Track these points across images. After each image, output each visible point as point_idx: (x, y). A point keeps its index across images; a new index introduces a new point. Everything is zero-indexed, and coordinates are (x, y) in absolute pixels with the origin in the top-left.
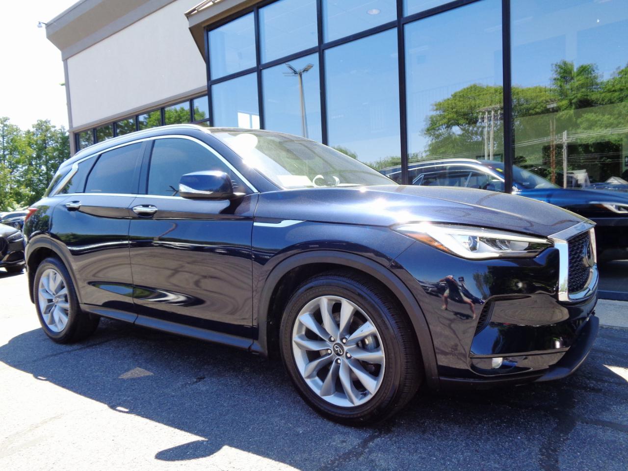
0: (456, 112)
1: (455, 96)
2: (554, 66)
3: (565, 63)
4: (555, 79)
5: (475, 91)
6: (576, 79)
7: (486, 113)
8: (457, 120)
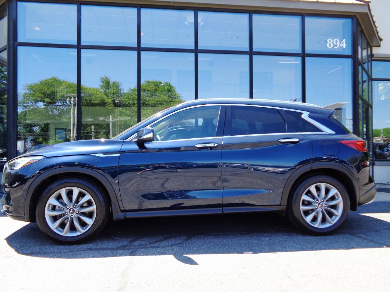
0: (43, 94)
1: (41, 83)
2: (101, 78)
3: (106, 78)
4: (101, 86)
5: (55, 82)
6: (112, 89)
7: (73, 98)
8: (44, 99)
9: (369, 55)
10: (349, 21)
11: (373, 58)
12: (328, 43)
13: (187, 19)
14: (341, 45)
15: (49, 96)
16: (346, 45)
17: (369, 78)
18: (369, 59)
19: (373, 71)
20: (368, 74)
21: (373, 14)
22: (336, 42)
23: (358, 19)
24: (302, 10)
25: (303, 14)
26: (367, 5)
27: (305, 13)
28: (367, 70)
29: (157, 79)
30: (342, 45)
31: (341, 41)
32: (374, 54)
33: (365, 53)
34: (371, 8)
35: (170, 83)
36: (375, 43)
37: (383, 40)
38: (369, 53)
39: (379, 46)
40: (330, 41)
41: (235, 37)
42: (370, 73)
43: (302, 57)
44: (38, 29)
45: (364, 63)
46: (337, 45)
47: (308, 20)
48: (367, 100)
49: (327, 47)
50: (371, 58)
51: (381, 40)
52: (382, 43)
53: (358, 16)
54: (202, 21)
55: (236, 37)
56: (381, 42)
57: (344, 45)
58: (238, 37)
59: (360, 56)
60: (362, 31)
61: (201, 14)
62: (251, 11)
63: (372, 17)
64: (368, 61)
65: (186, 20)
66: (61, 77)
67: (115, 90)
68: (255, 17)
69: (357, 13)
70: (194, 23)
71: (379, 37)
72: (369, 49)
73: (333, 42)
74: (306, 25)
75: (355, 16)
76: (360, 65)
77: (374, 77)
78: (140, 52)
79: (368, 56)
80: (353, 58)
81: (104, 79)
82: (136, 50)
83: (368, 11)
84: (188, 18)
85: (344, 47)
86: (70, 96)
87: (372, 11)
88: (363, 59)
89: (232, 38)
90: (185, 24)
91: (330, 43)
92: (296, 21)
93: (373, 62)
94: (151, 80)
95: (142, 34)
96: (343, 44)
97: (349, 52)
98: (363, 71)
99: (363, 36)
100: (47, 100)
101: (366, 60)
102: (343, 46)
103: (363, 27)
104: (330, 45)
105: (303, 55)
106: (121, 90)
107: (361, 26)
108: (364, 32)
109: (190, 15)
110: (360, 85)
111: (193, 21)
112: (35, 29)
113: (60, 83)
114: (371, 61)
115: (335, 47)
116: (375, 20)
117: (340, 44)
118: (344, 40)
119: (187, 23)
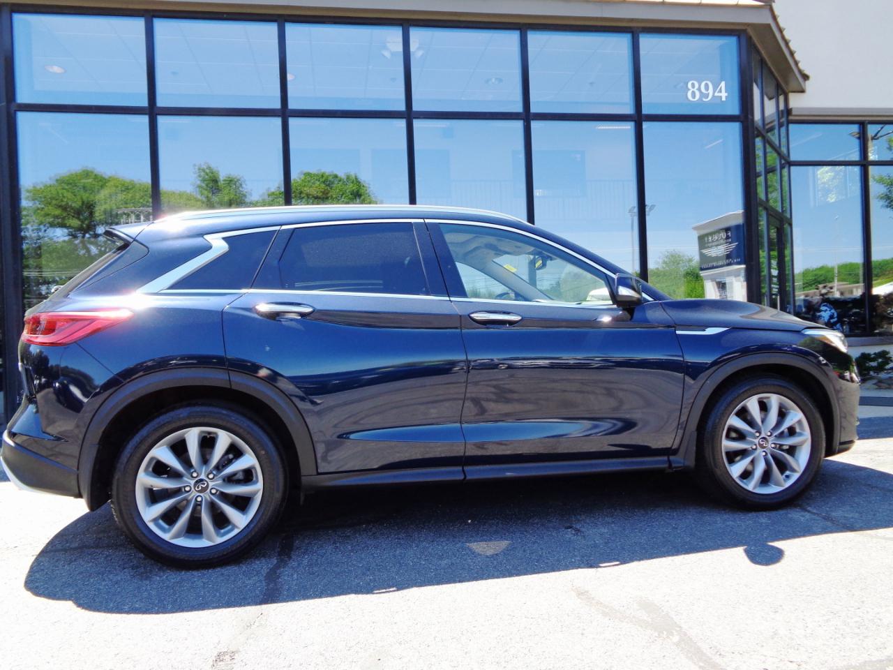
9: (782, 111)
10: (731, 41)
11: (791, 118)
12: (689, 90)
13: (388, 45)
14: (716, 94)
15: (78, 213)
16: (726, 94)
17: (783, 162)
18: (783, 120)
19: (791, 146)
20: (779, 153)
21: (782, 25)
22: (707, 87)
23: (750, 38)
24: (632, 20)
25: (634, 30)
26: (769, 7)
27: (638, 28)
28: (778, 145)
29: (328, 168)
30: (720, 94)
31: (716, 87)
32: (791, 109)
33: (770, 108)
34: (777, 12)
35: (356, 177)
36: (793, 85)
37: (811, 79)
38: (782, 107)
39: (803, 91)
40: (693, 86)
41: (493, 80)
42: (784, 150)
43: (635, 121)
44: (56, 69)
45: (771, 129)
46: (707, 96)
47: (646, 41)
48: (779, 210)
49: (687, 98)
50: (787, 117)
51: (806, 77)
52: (808, 85)
53: (751, 32)
54: (419, 49)
55: (496, 79)
56: (807, 82)
57: (724, 95)
58: (500, 80)
59: (757, 116)
60: (762, 62)
61: (416, 34)
62: (523, 26)
63: (781, 31)
64: (781, 125)
65: (385, 48)
66: (105, 168)
67: (232, 196)
68: (534, 38)
69: (748, 25)
70: (402, 53)
71: (800, 71)
72: (782, 98)
73: (699, 89)
74: (642, 52)
75: (745, 31)
76: (758, 136)
77: (793, 158)
78: (288, 120)
79: (780, 114)
80: (741, 122)
81: (204, 170)
82: (279, 116)
83: (770, 21)
84: (389, 42)
85: (724, 99)
86: (126, 212)
87: (779, 20)
88: (766, 122)
89: (487, 81)
90: (383, 55)
91: (695, 90)
92: (622, 43)
93: (791, 126)
94: (314, 171)
95: (289, 77)
96: (720, 91)
97: (734, 109)
98: (768, 146)
99: (764, 71)
100: (75, 222)
101: (776, 123)
102: (721, 97)
103: (763, 52)
104: (694, 95)
105: (638, 118)
106: (245, 196)
107: (758, 52)
108: (766, 64)
109: (393, 36)
110: (761, 180)
111: (399, 48)
112: (51, 70)
113: (102, 182)
114: (785, 124)
115: (704, 100)
116: (787, 36)
117: (714, 92)
118: (723, 84)
119: (387, 54)
